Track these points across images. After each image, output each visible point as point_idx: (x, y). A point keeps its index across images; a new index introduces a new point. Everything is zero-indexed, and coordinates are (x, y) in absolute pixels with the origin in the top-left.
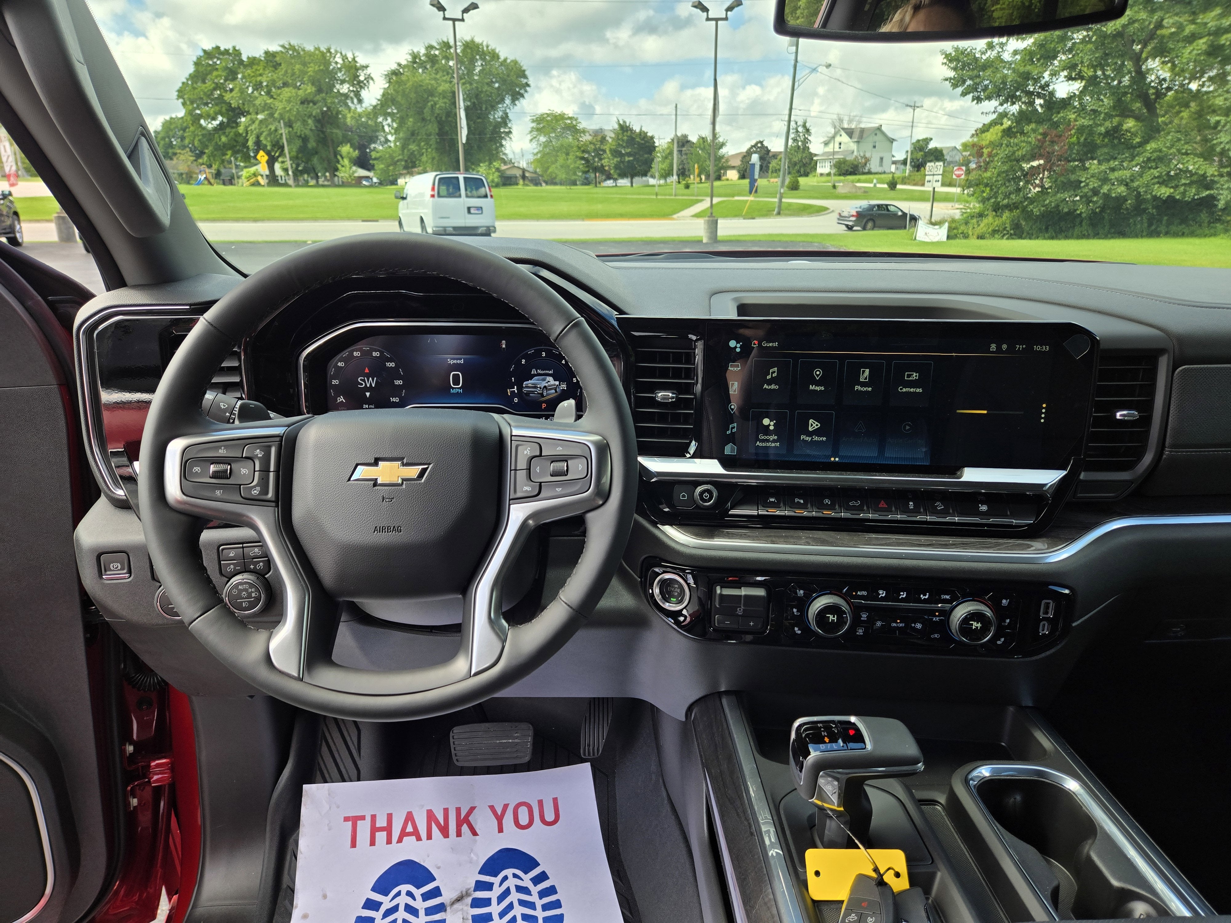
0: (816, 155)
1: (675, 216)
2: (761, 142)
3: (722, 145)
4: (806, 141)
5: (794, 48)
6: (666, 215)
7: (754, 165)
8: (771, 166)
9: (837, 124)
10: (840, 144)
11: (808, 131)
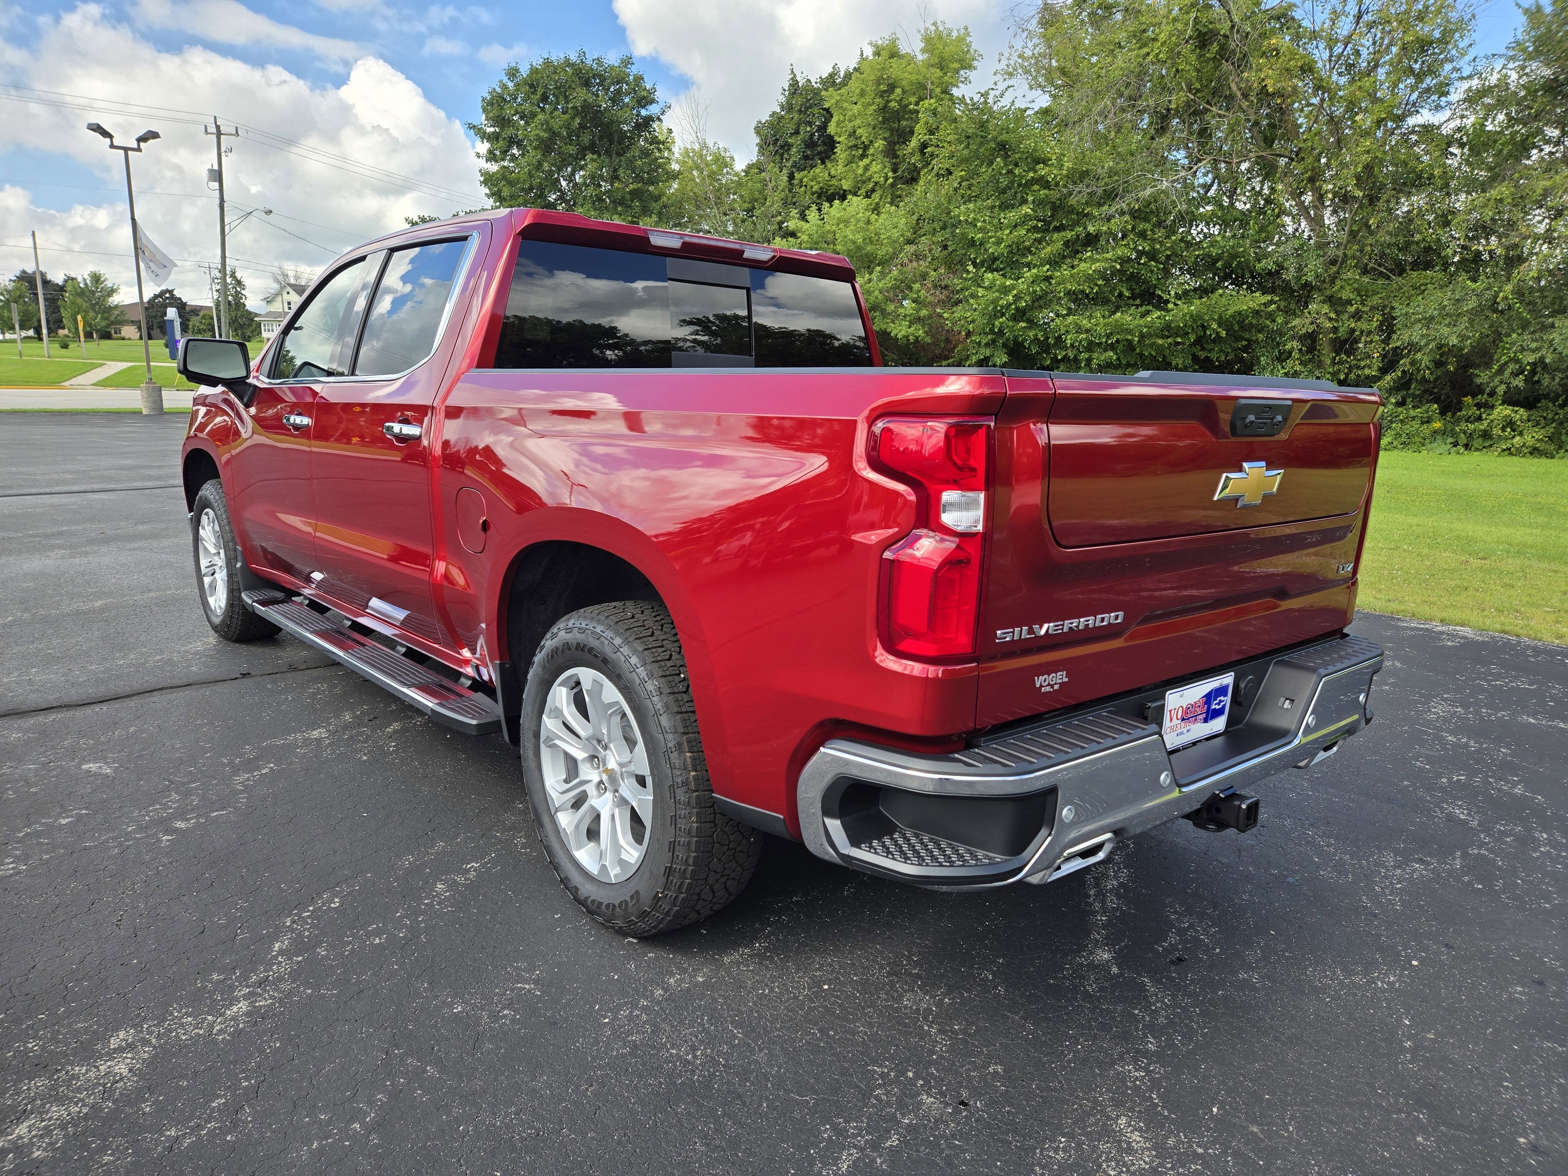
0: (257, 315)
1: (66, 384)
2: (171, 292)
3: (112, 291)
4: (238, 296)
5: (217, 184)
6: (54, 383)
7: (172, 321)
8: (191, 323)
9: (281, 278)
10: (289, 303)
11: (239, 283)
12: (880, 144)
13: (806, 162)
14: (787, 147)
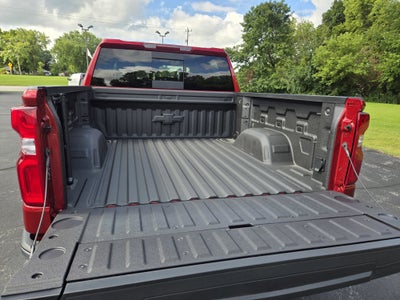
12: (359, 15)
13: (337, 23)
14: (331, 19)
